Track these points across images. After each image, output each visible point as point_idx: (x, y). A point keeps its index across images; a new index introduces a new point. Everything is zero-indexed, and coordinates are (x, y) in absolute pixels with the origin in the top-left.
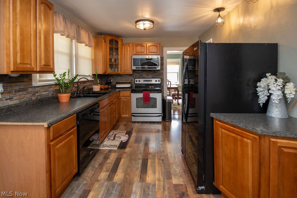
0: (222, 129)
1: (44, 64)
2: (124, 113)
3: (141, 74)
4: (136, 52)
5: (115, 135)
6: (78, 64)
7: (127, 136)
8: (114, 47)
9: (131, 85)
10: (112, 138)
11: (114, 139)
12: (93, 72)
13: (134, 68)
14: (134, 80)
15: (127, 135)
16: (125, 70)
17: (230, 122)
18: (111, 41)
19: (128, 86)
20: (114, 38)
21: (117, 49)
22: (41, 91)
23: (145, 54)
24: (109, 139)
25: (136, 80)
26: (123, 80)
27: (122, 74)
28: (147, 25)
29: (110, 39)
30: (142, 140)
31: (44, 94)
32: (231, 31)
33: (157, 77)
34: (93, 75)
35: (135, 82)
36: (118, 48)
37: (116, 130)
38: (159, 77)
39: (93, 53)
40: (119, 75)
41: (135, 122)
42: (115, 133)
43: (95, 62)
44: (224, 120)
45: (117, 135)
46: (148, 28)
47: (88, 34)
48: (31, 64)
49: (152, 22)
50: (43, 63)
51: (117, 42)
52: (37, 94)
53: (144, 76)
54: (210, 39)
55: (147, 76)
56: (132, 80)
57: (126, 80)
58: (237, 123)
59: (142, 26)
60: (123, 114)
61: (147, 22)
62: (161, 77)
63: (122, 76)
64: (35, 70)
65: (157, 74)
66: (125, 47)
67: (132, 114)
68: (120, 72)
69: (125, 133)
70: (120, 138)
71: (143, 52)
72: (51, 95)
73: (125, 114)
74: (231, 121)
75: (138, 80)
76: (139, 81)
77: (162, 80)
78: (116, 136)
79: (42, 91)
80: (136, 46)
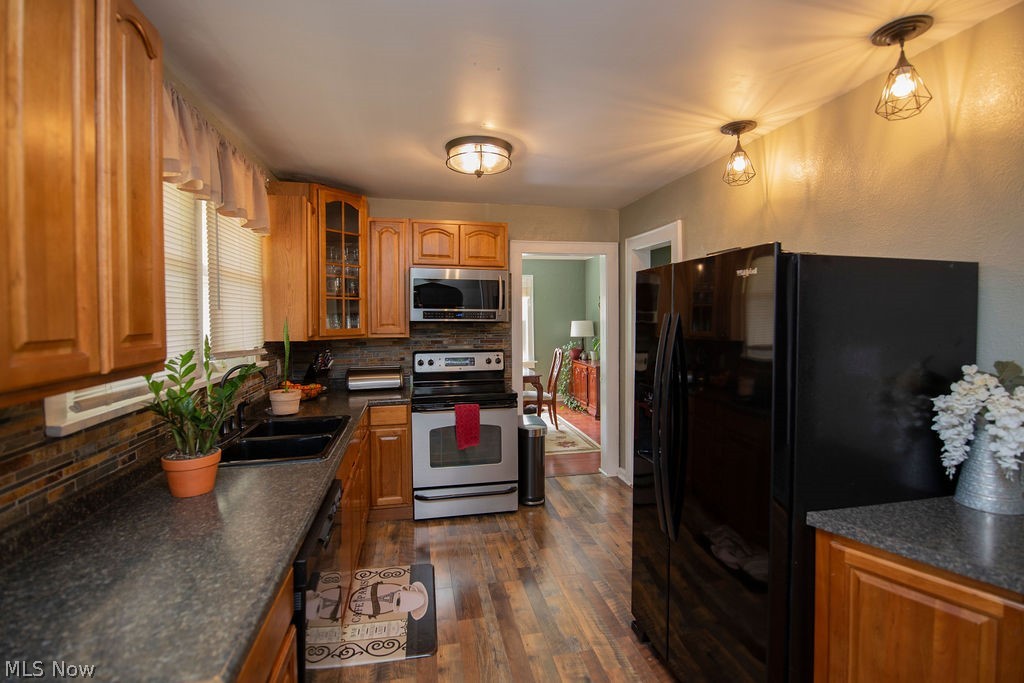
0: (858, 573)
1: (132, 333)
2: (385, 491)
3: (436, 337)
4: (423, 255)
5: (375, 587)
6: (219, 305)
7: (421, 591)
8: (343, 232)
9: (404, 379)
10: (368, 608)
11: (377, 611)
12: (265, 335)
13: (417, 315)
14: (409, 359)
15: (418, 584)
16: (384, 322)
17: (904, 552)
18: (333, 210)
19: (394, 381)
20: (344, 199)
21: (353, 241)
22: (81, 454)
23: (456, 262)
24: (358, 614)
25: (418, 357)
26: (369, 358)
27: (370, 336)
28: (492, 159)
29: (329, 201)
30: (480, 600)
31: (96, 466)
32: (767, 205)
33: (490, 346)
34: (267, 345)
35: (413, 367)
36: (357, 237)
37: (369, 565)
38: (495, 347)
39: (266, 257)
40: (360, 343)
41: (425, 522)
42: (371, 582)
43: (273, 292)
44: (876, 543)
45: (381, 591)
46: (493, 169)
47: (254, 174)
48: (73, 343)
49: (508, 147)
50: (126, 331)
51: (353, 214)
52: (68, 472)
53: (445, 342)
54: (675, 220)
55: (457, 342)
56: (403, 359)
57: (382, 360)
58: (938, 557)
59: (469, 160)
60: (382, 496)
61: (489, 148)
62: (503, 347)
63: (365, 343)
64: (93, 369)
65: (490, 336)
66: (381, 234)
67: (416, 493)
68: (363, 332)
69: (408, 575)
70: (398, 603)
71: (448, 256)
72: (124, 462)
73: (388, 495)
74: (910, 548)
75: (426, 357)
76: (431, 363)
77: (508, 357)
78: (380, 593)
79: (88, 451)
80: (423, 234)
